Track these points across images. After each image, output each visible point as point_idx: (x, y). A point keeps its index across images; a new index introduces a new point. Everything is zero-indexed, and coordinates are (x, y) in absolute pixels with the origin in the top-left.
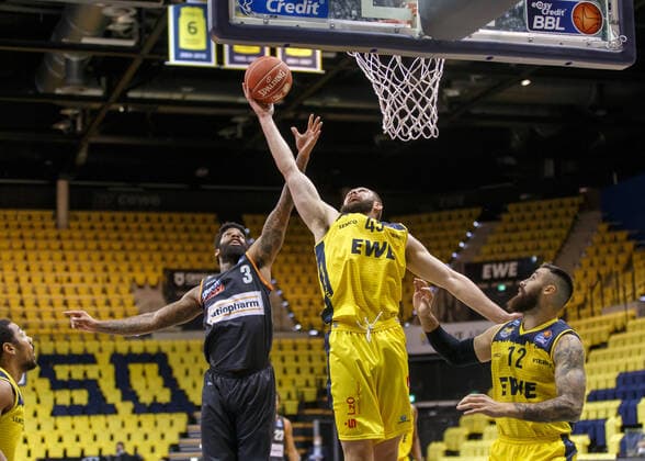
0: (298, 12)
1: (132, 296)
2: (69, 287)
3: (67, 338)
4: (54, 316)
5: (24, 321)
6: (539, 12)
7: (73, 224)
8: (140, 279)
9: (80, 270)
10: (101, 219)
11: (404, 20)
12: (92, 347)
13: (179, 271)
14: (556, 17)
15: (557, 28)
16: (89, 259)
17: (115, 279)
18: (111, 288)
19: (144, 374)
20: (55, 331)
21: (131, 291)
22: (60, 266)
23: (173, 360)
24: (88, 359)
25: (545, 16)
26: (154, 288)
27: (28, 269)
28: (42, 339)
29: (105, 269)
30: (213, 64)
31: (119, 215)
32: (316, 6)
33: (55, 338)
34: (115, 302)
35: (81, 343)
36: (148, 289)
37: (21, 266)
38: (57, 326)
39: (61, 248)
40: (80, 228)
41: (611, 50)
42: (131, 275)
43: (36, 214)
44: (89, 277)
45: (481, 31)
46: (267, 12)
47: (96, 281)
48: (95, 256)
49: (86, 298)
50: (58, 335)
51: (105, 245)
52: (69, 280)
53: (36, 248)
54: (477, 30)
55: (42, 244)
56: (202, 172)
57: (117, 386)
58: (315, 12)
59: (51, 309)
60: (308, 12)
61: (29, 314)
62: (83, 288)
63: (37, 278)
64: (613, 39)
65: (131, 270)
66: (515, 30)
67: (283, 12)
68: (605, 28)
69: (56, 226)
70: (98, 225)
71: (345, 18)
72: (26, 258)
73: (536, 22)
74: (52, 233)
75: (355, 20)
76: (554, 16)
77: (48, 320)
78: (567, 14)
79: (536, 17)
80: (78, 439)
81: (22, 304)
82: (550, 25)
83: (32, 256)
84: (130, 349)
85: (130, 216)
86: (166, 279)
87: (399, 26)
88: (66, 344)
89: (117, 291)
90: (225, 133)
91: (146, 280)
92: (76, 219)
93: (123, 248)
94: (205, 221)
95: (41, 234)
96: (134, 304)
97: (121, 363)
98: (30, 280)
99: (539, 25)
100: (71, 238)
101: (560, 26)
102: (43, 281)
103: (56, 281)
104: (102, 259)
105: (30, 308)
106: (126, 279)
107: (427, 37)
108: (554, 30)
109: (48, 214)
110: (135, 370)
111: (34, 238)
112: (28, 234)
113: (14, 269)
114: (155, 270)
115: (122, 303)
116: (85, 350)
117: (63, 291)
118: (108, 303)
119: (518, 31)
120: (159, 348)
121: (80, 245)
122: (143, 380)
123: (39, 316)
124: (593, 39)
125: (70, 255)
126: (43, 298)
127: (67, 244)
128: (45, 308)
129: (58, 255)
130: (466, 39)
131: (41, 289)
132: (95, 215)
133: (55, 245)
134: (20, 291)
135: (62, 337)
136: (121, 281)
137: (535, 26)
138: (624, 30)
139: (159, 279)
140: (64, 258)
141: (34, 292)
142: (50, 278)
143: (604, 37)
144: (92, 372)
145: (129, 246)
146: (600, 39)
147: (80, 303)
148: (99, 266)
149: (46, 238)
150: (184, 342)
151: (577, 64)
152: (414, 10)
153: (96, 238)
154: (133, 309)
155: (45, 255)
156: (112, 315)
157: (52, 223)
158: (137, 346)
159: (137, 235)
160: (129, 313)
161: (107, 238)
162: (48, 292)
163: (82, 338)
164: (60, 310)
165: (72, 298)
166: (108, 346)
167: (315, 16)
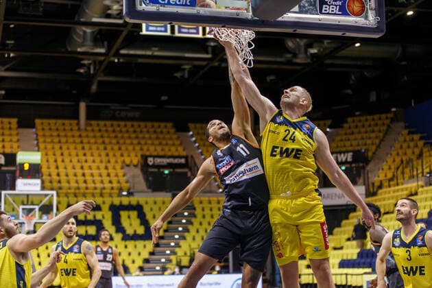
0: (178, 3)
1: (122, 171)
2: (86, 165)
3: (84, 195)
4: (77, 182)
5: (59, 185)
6: (326, 3)
7: (89, 128)
8: (128, 161)
9: (92, 155)
10: (105, 125)
11: (243, 7)
12: (99, 201)
13: (151, 156)
14: (336, 6)
15: (337, 13)
16: (98, 149)
17: (113, 161)
18: (110, 166)
19: (129, 217)
20: (77, 191)
21: (122, 168)
22: (81, 153)
23: (146, 209)
25: (329, 6)
26: (135, 166)
27: (62, 154)
28: (69, 195)
29: (107, 155)
30: (168, 33)
31: (115, 123)
33: (77, 195)
34: (112, 175)
35: (93, 198)
36: (132, 166)
37: (58, 153)
38: (78, 188)
39: (82, 142)
40: (93, 130)
41: (370, 26)
42: (122, 158)
43: (67, 122)
44: (98, 160)
45: (290, 15)
46: (159, 3)
47: (101, 162)
48: (102, 147)
49: (95, 172)
50: (79, 193)
51: (107, 141)
52: (86, 161)
53: (67, 142)
55: (71, 140)
56: (164, 98)
57: (113, 224)
59: (75, 178)
60: (184, 3)
61: (62, 181)
62: (94, 166)
63: (67, 161)
64: (371, 19)
65: (122, 155)
66: (311, 14)
67: (169, 3)
68: (367, 13)
69: (79, 129)
70: (104, 129)
72: (61, 148)
73: (324, 9)
74: (77, 134)
76: (335, 5)
77: (73, 184)
78: (344, 4)
79: (324, 6)
81: (58, 175)
82: (333, 11)
83: (65, 147)
84: (121, 202)
85: (122, 123)
86: (142, 162)
87: (239, 11)
89: (114, 168)
90: (178, 75)
91: (131, 161)
92: (91, 125)
93: (118, 143)
94: (166, 127)
95: (69, 134)
96: (124, 175)
97: (116, 210)
98: (63, 161)
99: (326, 10)
100: (87, 136)
101: (339, 11)
102: (71, 161)
103: (79, 161)
104: (105, 149)
105: (63, 178)
106: (119, 161)
107: (256, 18)
108: (335, 14)
109: (74, 122)
110: (124, 214)
111: (66, 136)
112: (62, 134)
113: (54, 155)
114: (136, 156)
115: (117, 175)
118: (109, 175)
119: (313, 14)
120: (138, 202)
121: (93, 141)
122: (128, 221)
124: (359, 19)
125: (87, 147)
126: (71, 172)
127: (85, 140)
128: (72, 178)
129: (80, 146)
130: (280, 19)
131: (70, 166)
132: (102, 123)
133: (78, 140)
134: (57, 168)
136: (116, 162)
137: (323, 12)
138: (378, 13)
139: (138, 161)
140: (83, 148)
141: (65, 168)
142: (75, 159)
143: (366, 18)
144: (99, 216)
145: (121, 141)
146: (363, 19)
147: (92, 175)
148: (103, 153)
149: (73, 136)
150: (153, 199)
151: (348, 34)
152: (249, 2)
153: (102, 137)
154: (122, 179)
155: (72, 146)
156: (110, 182)
157: (77, 128)
158: (125, 201)
159: (126, 135)
160: (121, 181)
161: (109, 137)
162: (74, 168)
163: (93, 195)
164: (81, 179)
165: (87, 171)
166: (108, 201)
167: (189, 6)
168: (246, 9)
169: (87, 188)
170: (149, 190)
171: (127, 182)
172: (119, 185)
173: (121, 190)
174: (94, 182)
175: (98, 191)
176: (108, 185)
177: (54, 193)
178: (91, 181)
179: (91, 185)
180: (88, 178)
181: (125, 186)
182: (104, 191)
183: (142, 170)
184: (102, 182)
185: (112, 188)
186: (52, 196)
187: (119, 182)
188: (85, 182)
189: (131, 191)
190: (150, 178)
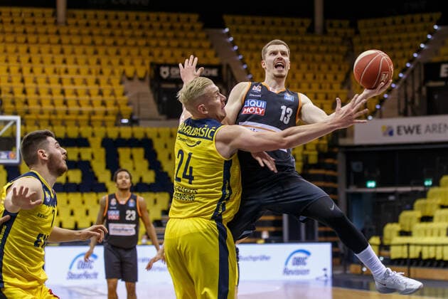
1: (122, 87)
2: (66, 78)
3: (64, 123)
4: (53, 103)
5: (26, 107)
7: (71, 21)
8: (130, 72)
9: (76, 62)
10: (96, 16)
12: (86, 131)
13: (165, 65)
16: (85, 53)
17: (107, 71)
18: (103, 80)
19: (132, 157)
20: (53, 117)
21: (121, 83)
22: (59, 59)
23: (158, 145)
24: (82, 142)
26: (142, 80)
27: (30, 61)
28: (41, 123)
29: (99, 62)
31: (112, 14)
33: (54, 122)
34: (107, 92)
35: (77, 128)
36: (136, 80)
37: (24, 59)
38: (55, 113)
39: (60, 42)
40: (77, 24)
42: (122, 68)
43: (38, 11)
44: (84, 69)
47: (90, 72)
48: (90, 50)
49: (81, 88)
50: (57, 120)
51: (99, 40)
52: (66, 72)
53: (37, 42)
55: (43, 39)
57: (107, 167)
59: (49, 97)
61: (30, 102)
62: (78, 78)
63: (38, 70)
65: (121, 63)
69: (56, 23)
70: (94, 22)
72: (28, 51)
74: (52, 29)
77: (47, 107)
80: (72, 213)
81: (24, 92)
83: (34, 49)
84: (119, 134)
85: (122, 14)
86: (153, 72)
88: (63, 129)
89: (109, 82)
91: (135, 73)
92: (74, 16)
93: (115, 44)
94: (189, 20)
95: (41, 29)
96: (124, 94)
97: (112, 147)
98: (32, 71)
100: (68, 34)
102: (43, 71)
103: (55, 72)
104: (96, 53)
105: (31, 96)
106: (117, 71)
109: (49, 11)
110: (124, 153)
111: (36, 33)
112: (30, 29)
113: (18, 61)
114: (143, 64)
115: (113, 93)
116: (80, 134)
117: (60, 81)
118: (101, 93)
120: (146, 134)
121: (76, 40)
122: (131, 162)
123: (40, 103)
125: (68, 49)
126: (43, 87)
127: (65, 39)
128: (44, 96)
129: (56, 49)
131: (41, 80)
132: (91, 13)
133: (55, 39)
134: (23, 81)
135: (59, 123)
136: (113, 73)
139: (146, 73)
140: (62, 52)
141: (35, 82)
142: (49, 69)
144: (86, 154)
145: (121, 42)
147: (76, 93)
148: (93, 60)
149: (47, 33)
150: (168, 129)
153: (91, 34)
154: (122, 100)
155: (45, 49)
156: (104, 104)
157: (52, 20)
158: (126, 133)
159: (128, 32)
160: (119, 102)
161: (101, 35)
162: (48, 82)
163: (77, 124)
164: (58, 98)
165: (68, 87)
166: (100, 132)
169: (67, 113)
170: (163, 117)
171: (128, 104)
172: (117, 108)
173: (119, 116)
174: (78, 103)
175: (85, 117)
176: (99, 108)
177: (18, 118)
178: (74, 102)
179: (73, 108)
180: (70, 97)
181: (126, 109)
182: (93, 118)
183: (151, 86)
184: (91, 103)
185: (106, 113)
186: (15, 123)
187: (116, 104)
188: (65, 103)
189: (135, 117)
190: (165, 99)
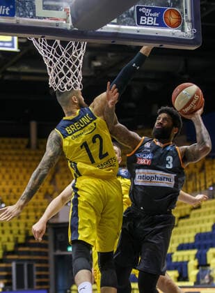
6: (144, 15)
11: (62, 18)
14: (154, 17)
15: (155, 24)
25: (147, 17)
32: (8, 9)
41: (187, 38)
45: (108, 25)
54: (106, 25)
58: (7, 13)
60: (3, 13)
64: (188, 31)
66: (129, 25)
68: (183, 25)
71: (25, 17)
73: (142, 20)
75: (32, 18)
76: (152, 17)
78: (161, 15)
79: (142, 17)
82: (150, 22)
87: (58, 22)
99: (143, 22)
101: (156, 23)
107: (76, 29)
108: (152, 25)
119: (131, 25)
124: (176, 31)
130: (99, 30)
137: (141, 23)
138: (194, 25)
143: (183, 30)
146: (180, 31)
151: (165, 46)
152: (68, 13)
167: (7, 16)
168: (66, 20)
